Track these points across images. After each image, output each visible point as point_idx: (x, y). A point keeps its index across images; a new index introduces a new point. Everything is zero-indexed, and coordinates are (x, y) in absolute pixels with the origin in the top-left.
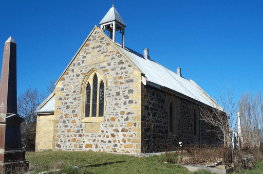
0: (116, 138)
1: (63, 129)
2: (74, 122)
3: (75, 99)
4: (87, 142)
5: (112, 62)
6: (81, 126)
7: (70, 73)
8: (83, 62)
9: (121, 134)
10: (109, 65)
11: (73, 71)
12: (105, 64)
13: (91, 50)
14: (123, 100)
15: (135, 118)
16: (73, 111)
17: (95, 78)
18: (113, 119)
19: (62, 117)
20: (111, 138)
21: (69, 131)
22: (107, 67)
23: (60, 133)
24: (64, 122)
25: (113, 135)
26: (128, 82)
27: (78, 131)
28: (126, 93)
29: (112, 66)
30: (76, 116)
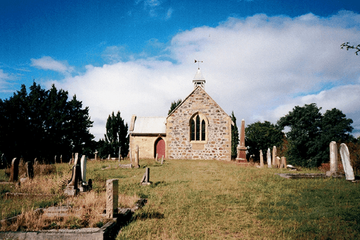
0: (216, 153)
1: (175, 147)
2: (183, 143)
3: (184, 129)
4: (195, 155)
5: (212, 110)
6: (190, 145)
7: (179, 112)
8: (189, 106)
9: (218, 151)
10: (210, 111)
11: (181, 111)
12: (206, 110)
13: (195, 100)
14: (220, 132)
15: (227, 143)
16: (183, 137)
17: (198, 118)
18: (213, 143)
19: (173, 140)
20: (211, 153)
21: (180, 148)
22: (208, 113)
23: (172, 150)
24: (175, 142)
25: (213, 152)
26: (222, 122)
27: (187, 149)
28: (222, 129)
29: (212, 113)
30: (186, 139)
